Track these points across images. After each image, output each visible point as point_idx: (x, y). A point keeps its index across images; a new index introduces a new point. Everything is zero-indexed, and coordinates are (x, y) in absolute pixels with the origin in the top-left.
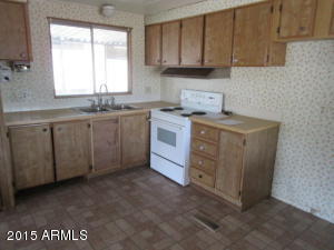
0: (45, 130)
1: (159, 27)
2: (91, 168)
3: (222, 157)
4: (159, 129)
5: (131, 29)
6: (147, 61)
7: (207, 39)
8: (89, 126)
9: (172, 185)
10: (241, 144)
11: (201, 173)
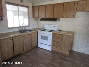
0: (11, 40)
1: (38, 7)
2: (24, 50)
3: (63, 42)
4: (41, 36)
5: (29, 7)
6: (33, 17)
7: (55, 11)
8: (23, 37)
9: (47, 51)
10: (69, 38)
11: (56, 47)
